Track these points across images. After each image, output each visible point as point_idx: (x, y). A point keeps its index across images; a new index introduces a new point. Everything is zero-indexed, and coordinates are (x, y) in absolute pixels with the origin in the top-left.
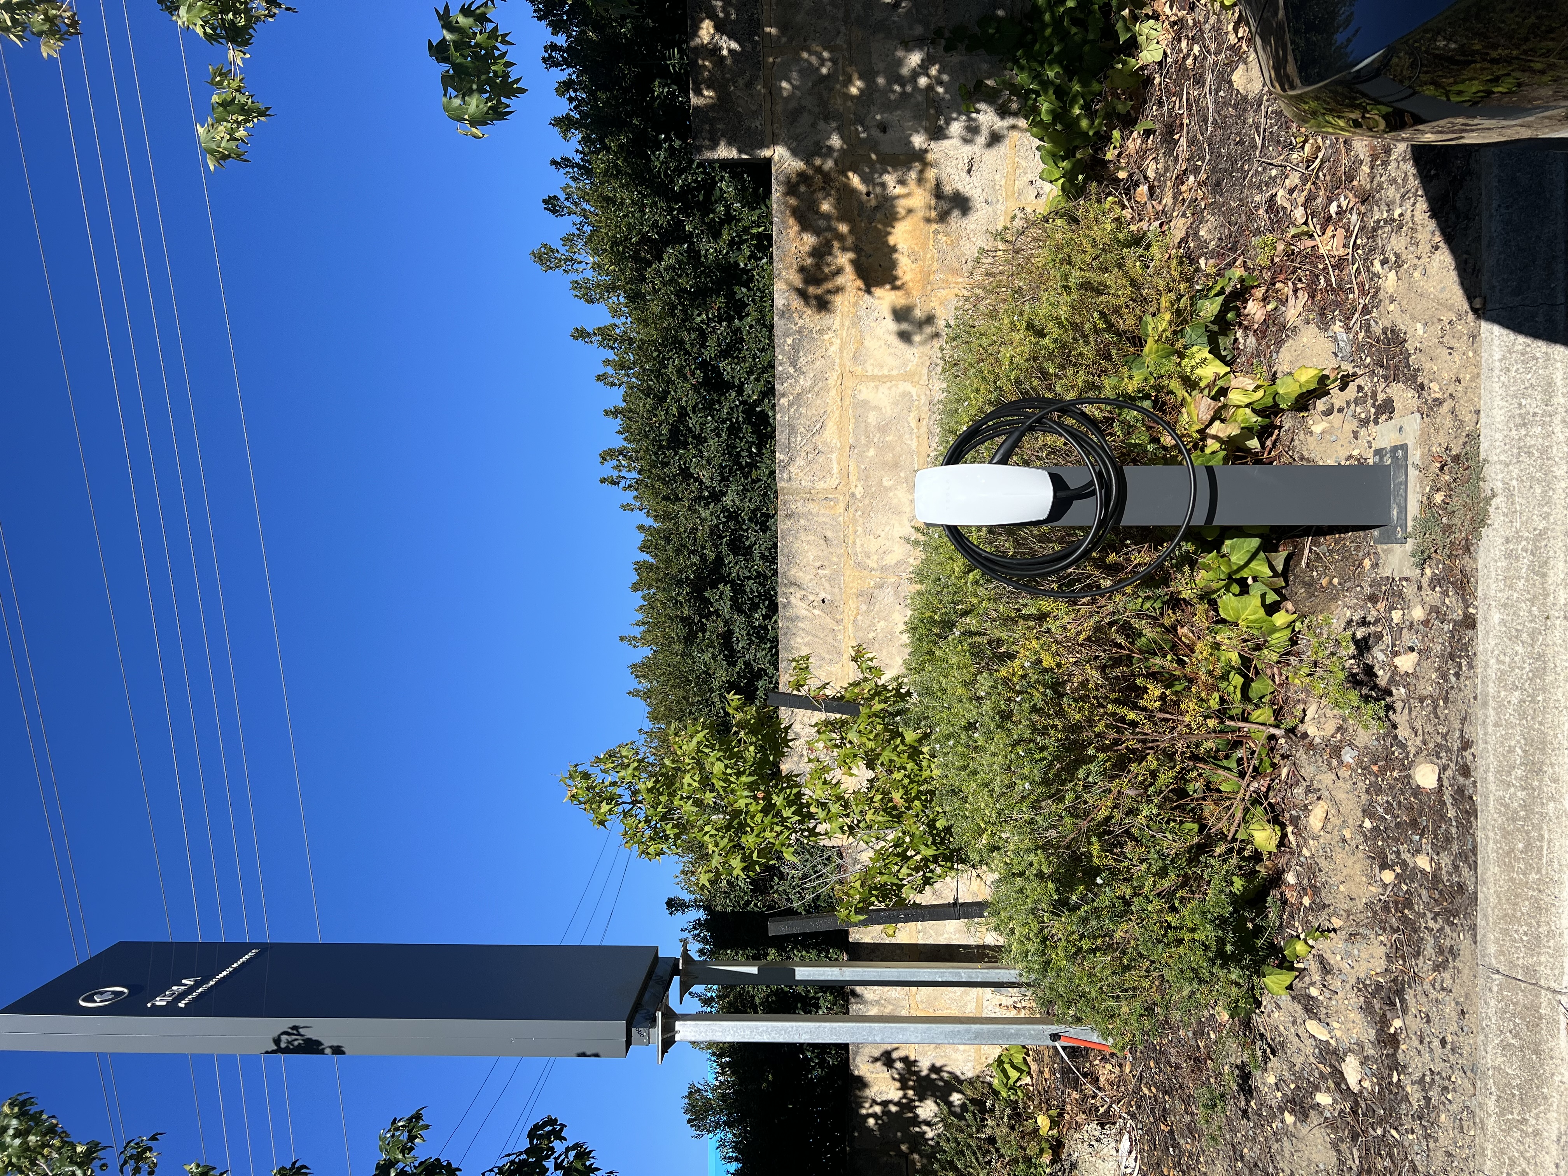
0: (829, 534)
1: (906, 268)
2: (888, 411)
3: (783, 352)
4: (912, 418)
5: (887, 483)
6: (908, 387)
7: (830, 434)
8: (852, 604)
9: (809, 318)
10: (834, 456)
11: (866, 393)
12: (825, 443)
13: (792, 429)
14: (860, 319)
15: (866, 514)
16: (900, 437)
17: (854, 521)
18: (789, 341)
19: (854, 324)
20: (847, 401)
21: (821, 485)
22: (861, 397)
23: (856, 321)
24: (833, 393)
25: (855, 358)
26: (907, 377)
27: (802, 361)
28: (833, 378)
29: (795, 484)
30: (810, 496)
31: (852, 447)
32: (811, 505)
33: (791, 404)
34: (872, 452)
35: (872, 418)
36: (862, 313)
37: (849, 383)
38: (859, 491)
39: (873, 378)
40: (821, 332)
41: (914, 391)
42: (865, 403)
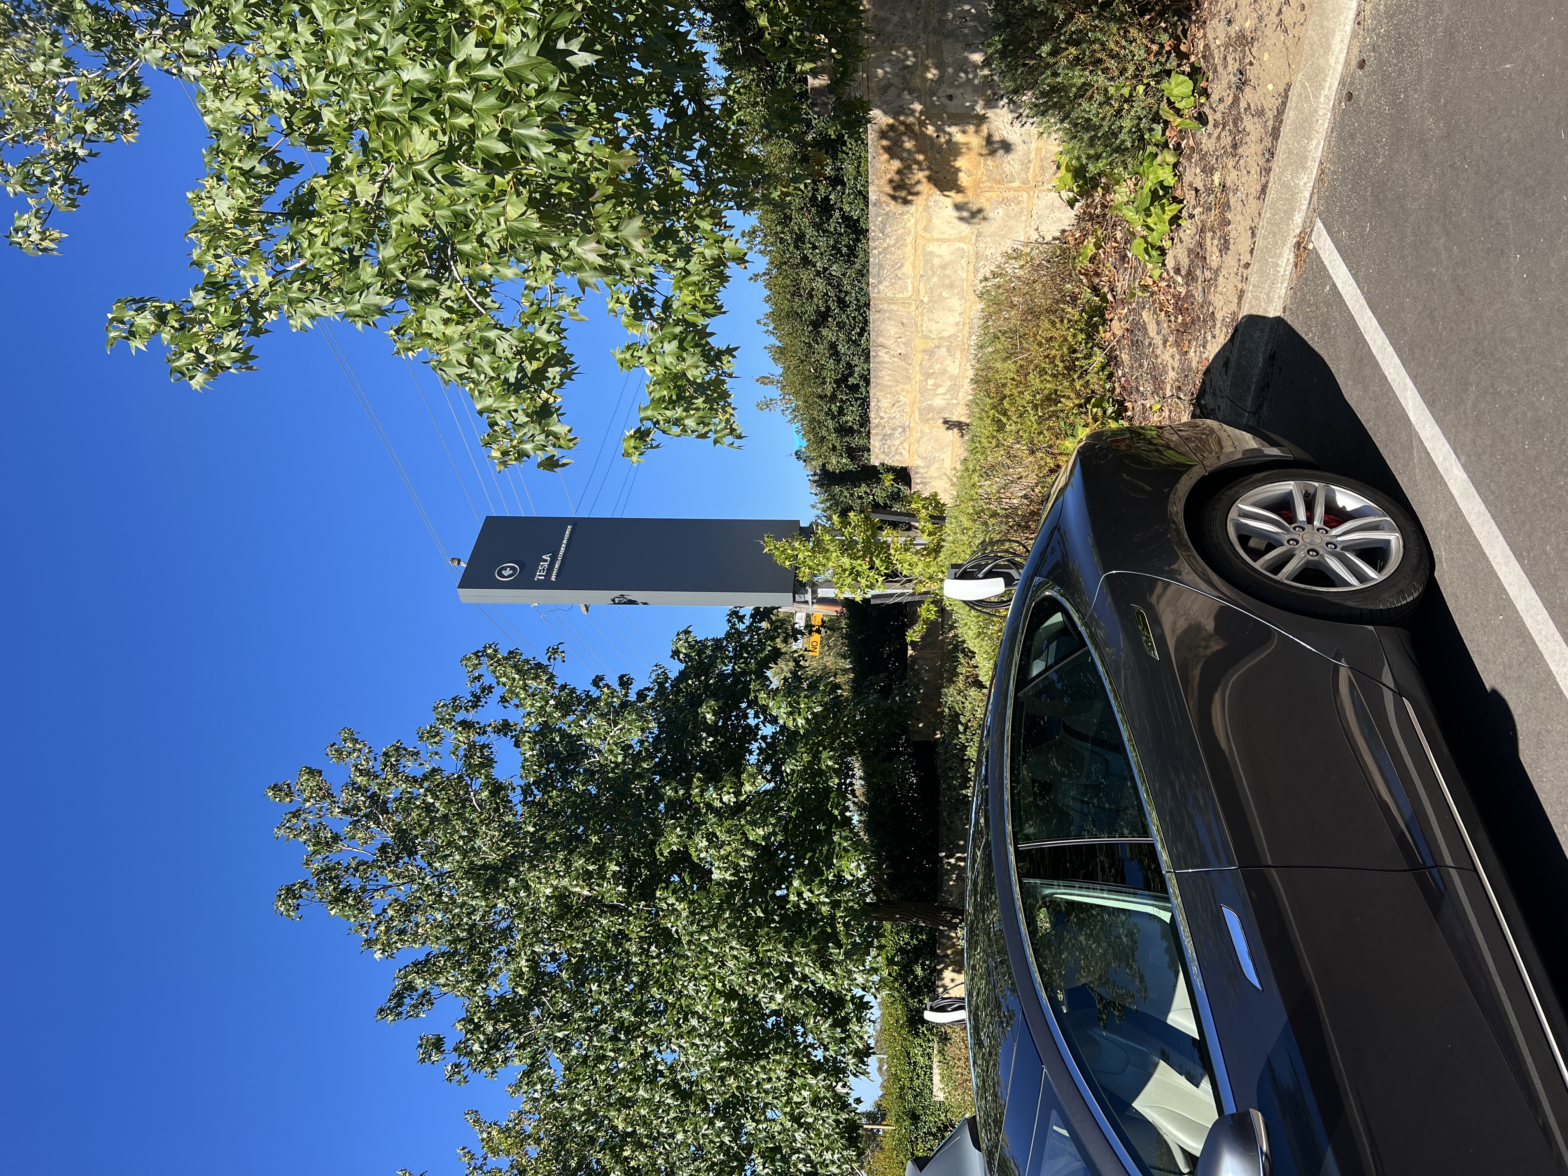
0: (905, 321)
1: (963, 179)
2: (947, 258)
3: (875, 225)
4: (964, 262)
5: (945, 294)
6: (962, 245)
7: (907, 269)
8: (920, 356)
9: (893, 207)
10: (909, 281)
11: (932, 247)
12: (903, 274)
13: (881, 267)
14: (930, 207)
15: (930, 311)
16: (955, 271)
17: (922, 314)
18: (880, 219)
19: (925, 210)
20: (919, 252)
21: (900, 295)
22: (928, 250)
23: (927, 208)
24: (910, 247)
25: (925, 229)
26: (961, 239)
27: (888, 230)
28: (909, 239)
29: (882, 295)
30: (892, 301)
31: (922, 276)
32: (893, 307)
33: (880, 253)
34: (935, 279)
35: (936, 261)
36: (932, 204)
37: (921, 241)
38: (926, 300)
39: (938, 240)
40: (902, 214)
41: (966, 247)
42: (932, 253)
